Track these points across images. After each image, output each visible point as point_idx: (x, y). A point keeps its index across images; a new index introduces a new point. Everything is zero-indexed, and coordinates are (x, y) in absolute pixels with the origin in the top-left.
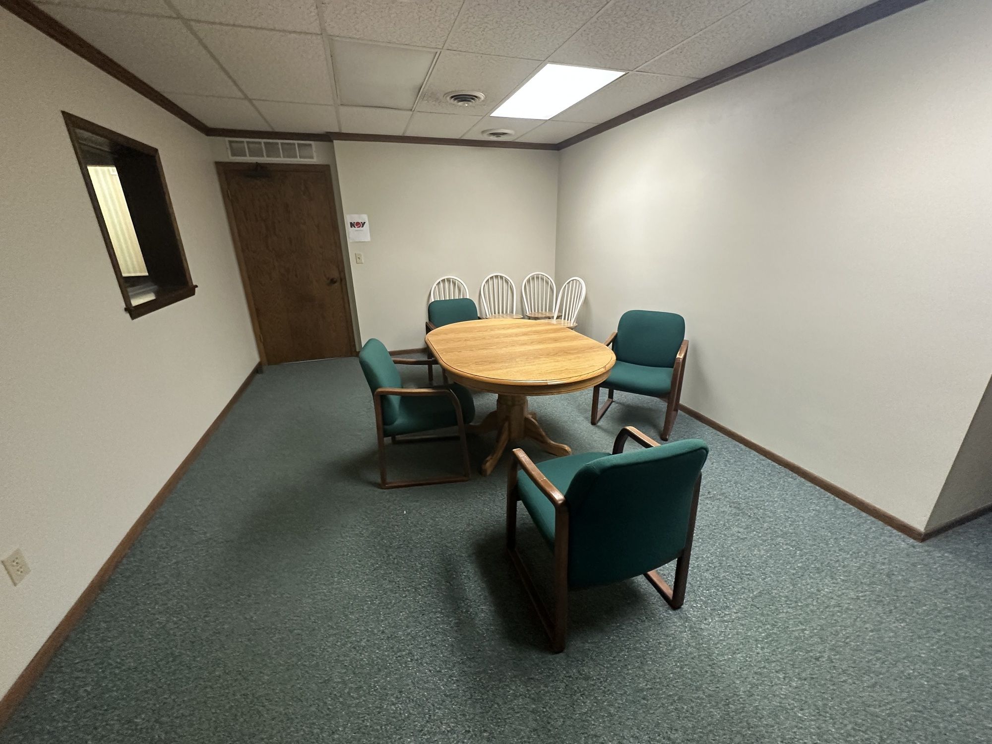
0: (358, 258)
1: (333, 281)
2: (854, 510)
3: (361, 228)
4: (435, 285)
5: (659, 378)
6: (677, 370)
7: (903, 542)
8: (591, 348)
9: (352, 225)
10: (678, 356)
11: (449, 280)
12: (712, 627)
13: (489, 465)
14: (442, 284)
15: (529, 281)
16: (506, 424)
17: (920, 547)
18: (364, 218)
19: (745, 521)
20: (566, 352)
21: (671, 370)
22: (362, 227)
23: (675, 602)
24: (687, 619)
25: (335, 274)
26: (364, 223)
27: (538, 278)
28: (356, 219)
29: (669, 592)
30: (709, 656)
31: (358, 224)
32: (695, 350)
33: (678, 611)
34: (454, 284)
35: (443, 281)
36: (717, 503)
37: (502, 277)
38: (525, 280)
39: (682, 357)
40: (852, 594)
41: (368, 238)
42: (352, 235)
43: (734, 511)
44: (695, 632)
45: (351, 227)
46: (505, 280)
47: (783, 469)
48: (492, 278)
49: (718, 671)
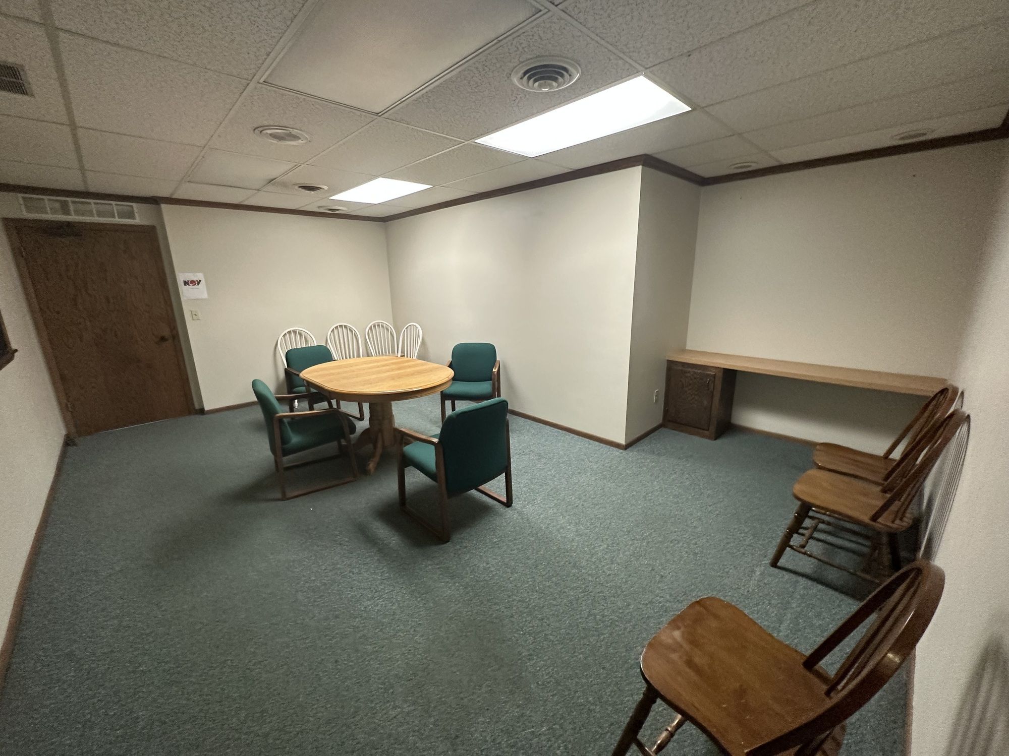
0: (194, 315)
1: (163, 339)
2: (597, 443)
3: (196, 286)
4: (281, 336)
5: (484, 387)
6: (495, 380)
7: (617, 452)
8: (437, 369)
9: (186, 283)
10: (494, 370)
11: (295, 332)
12: (529, 509)
13: (371, 466)
14: (288, 335)
15: (371, 328)
16: (380, 435)
17: (624, 452)
18: (199, 276)
19: (543, 461)
20: (420, 373)
21: (491, 382)
22: (198, 285)
23: (508, 504)
24: (515, 509)
25: (166, 333)
26: (200, 281)
27: (378, 325)
28: (190, 277)
29: (504, 499)
30: (528, 520)
31: (193, 282)
32: (505, 367)
33: (510, 508)
34: (301, 335)
35: (289, 332)
36: (528, 456)
37: (346, 327)
38: (368, 328)
39: (496, 370)
40: (593, 479)
41: (205, 296)
42: (186, 293)
43: (537, 457)
44: (520, 513)
45: (185, 285)
46: (350, 329)
47: (564, 432)
48: (336, 327)
49: (533, 524)
